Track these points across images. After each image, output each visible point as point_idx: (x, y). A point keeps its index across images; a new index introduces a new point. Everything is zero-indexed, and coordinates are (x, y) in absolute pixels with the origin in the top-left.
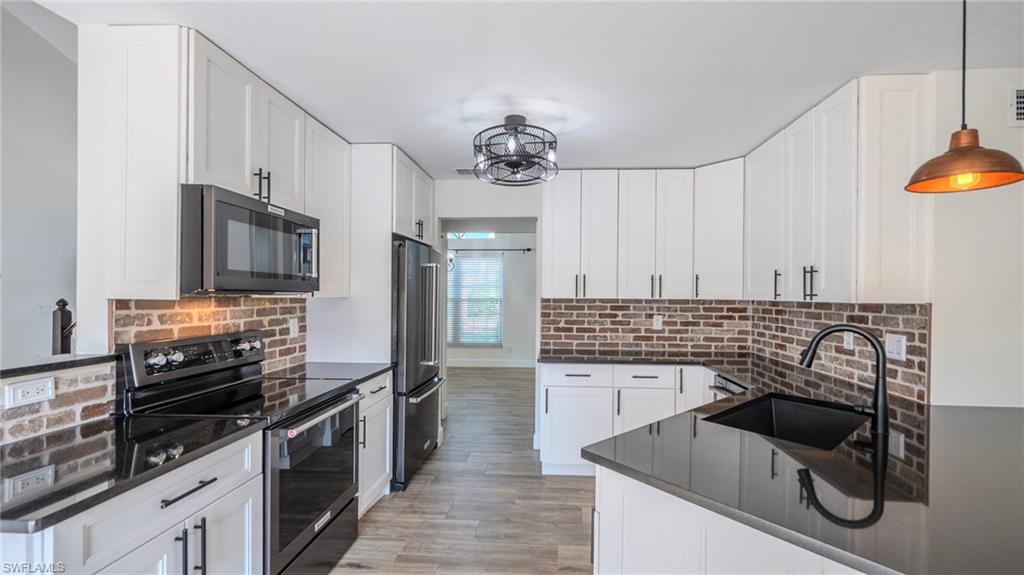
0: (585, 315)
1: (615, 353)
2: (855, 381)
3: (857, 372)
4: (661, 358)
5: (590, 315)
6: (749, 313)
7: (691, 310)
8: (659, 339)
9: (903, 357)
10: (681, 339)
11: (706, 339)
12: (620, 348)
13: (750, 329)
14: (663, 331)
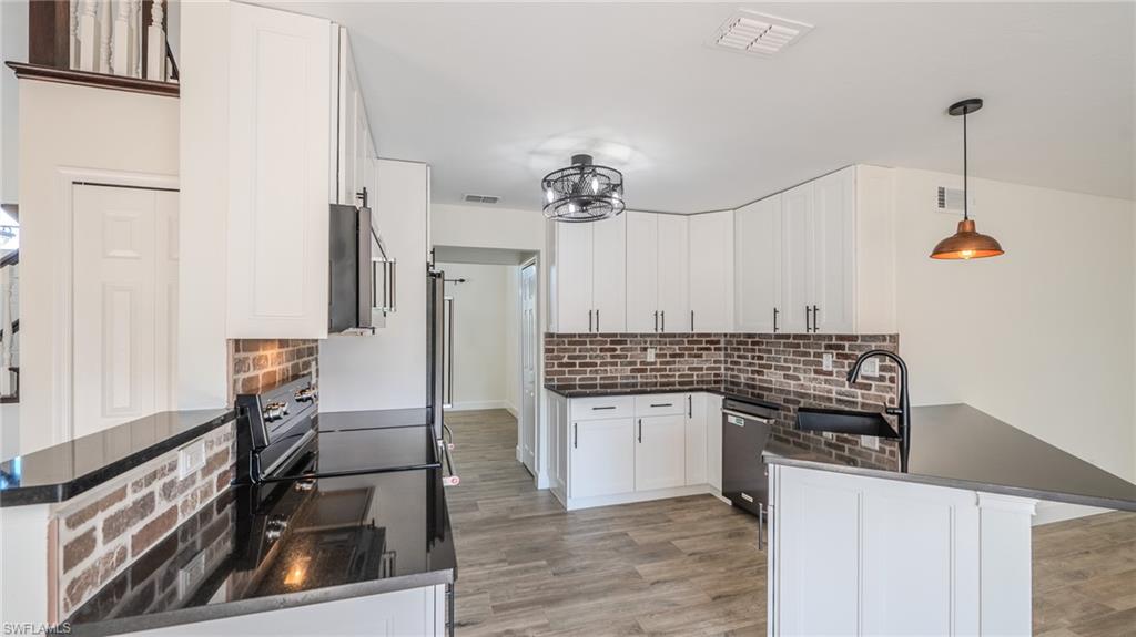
0: (587, 350)
1: (615, 386)
2: (834, 395)
3: (835, 388)
4: (654, 388)
5: (592, 349)
6: (722, 345)
7: (678, 343)
8: (652, 370)
9: (877, 374)
10: (670, 370)
11: (689, 369)
12: (619, 381)
13: (723, 359)
14: (655, 363)
